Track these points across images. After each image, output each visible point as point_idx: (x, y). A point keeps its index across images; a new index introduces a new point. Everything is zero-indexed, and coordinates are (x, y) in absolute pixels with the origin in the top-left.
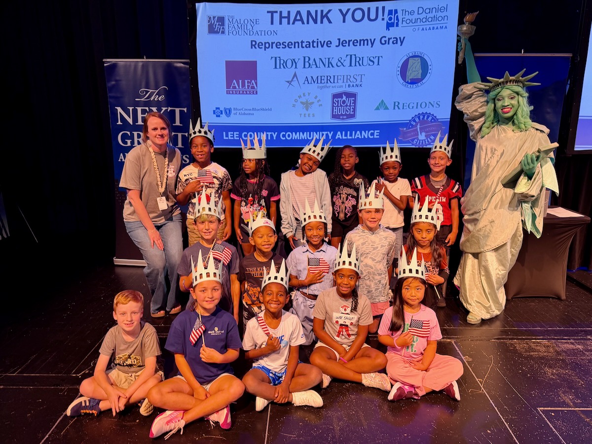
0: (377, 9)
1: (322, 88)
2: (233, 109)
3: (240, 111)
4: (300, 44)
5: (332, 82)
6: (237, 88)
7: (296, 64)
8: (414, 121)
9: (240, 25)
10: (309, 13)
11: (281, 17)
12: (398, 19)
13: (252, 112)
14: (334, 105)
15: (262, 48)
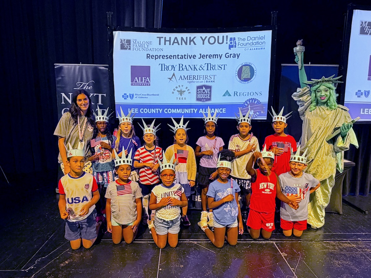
0: (223, 37)
1: (190, 82)
2: (135, 95)
3: (139, 96)
4: (177, 57)
5: (197, 79)
6: (138, 82)
7: (174, 68)
8: (247, 103)
9: (140, 45)
10: (182, 39)
11: (165, 41)
12: (235, 43)
13: (146, 96)
14: (198, 92)
15: (153, 58)
